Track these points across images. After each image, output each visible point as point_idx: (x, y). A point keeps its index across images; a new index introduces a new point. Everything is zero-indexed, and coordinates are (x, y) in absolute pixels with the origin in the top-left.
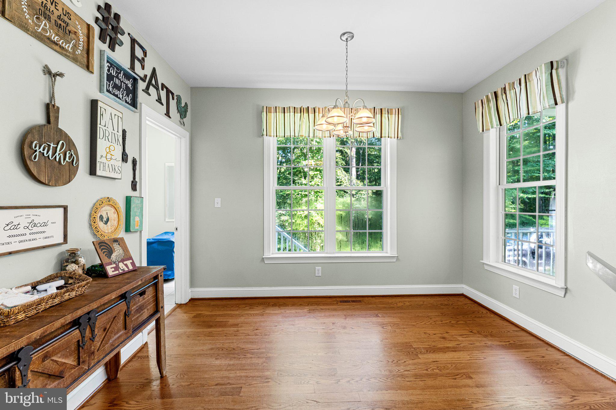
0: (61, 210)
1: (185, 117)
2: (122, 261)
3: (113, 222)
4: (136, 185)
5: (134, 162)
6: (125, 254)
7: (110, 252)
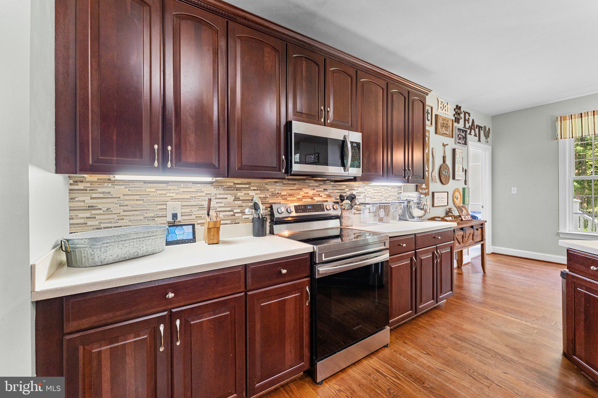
0: (447, 193)
1: (488, 137)
2: (467, 215)
3: (459, 199)
4: (466, 182)
5: (466, 170)
6: (467, 213)
7: (462, 211)
